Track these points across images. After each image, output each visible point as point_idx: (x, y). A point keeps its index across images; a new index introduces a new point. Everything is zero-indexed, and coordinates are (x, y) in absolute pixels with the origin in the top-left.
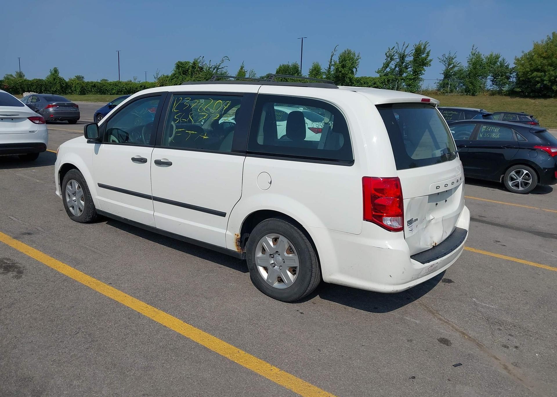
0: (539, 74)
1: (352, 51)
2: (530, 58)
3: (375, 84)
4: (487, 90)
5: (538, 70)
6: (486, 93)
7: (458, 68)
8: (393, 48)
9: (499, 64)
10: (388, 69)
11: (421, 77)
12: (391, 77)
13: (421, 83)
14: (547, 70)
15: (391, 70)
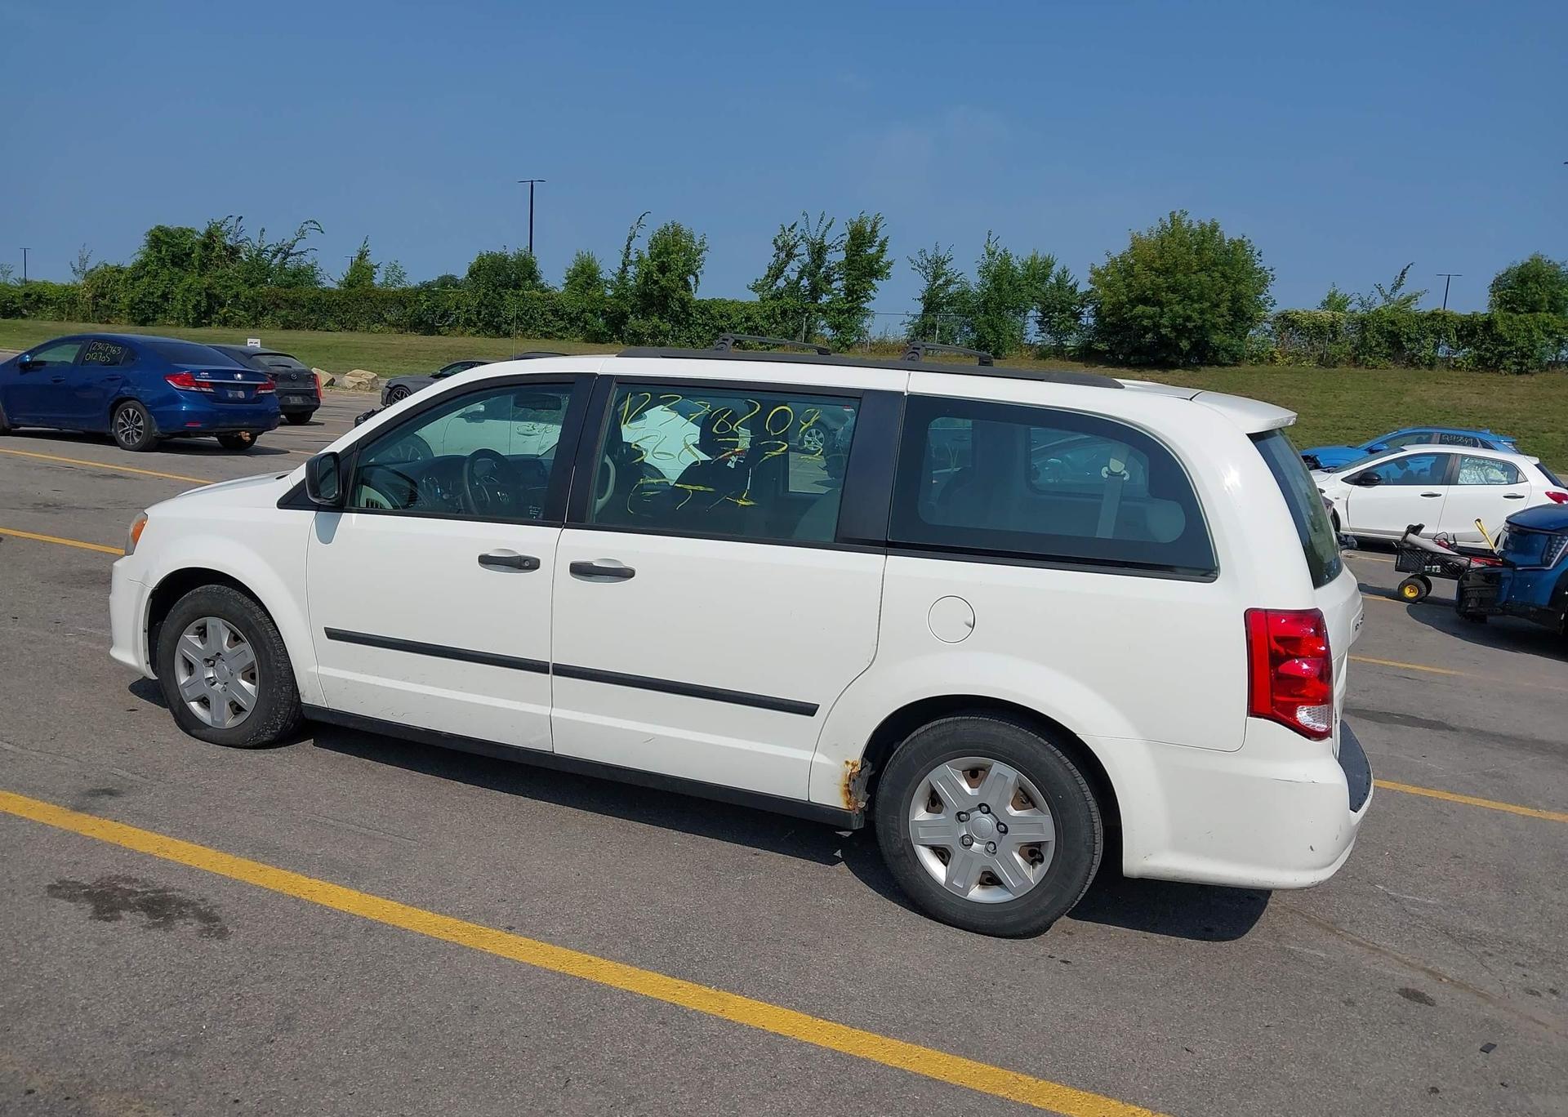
0: (1150, 310)
1: (686, 229)
2: (1125, 269)
3: (748, 319)
4: (1029, 344)
5: (1145, 301)
6: (1027, 351)
7: (957, 286)
8: (793, 227)
9: (1054, 281)
10: (781, 283)
11: (866, 305)
12: (790, 302)
13: (867, 321)
14: (1165, 300)
15: (788, 283)
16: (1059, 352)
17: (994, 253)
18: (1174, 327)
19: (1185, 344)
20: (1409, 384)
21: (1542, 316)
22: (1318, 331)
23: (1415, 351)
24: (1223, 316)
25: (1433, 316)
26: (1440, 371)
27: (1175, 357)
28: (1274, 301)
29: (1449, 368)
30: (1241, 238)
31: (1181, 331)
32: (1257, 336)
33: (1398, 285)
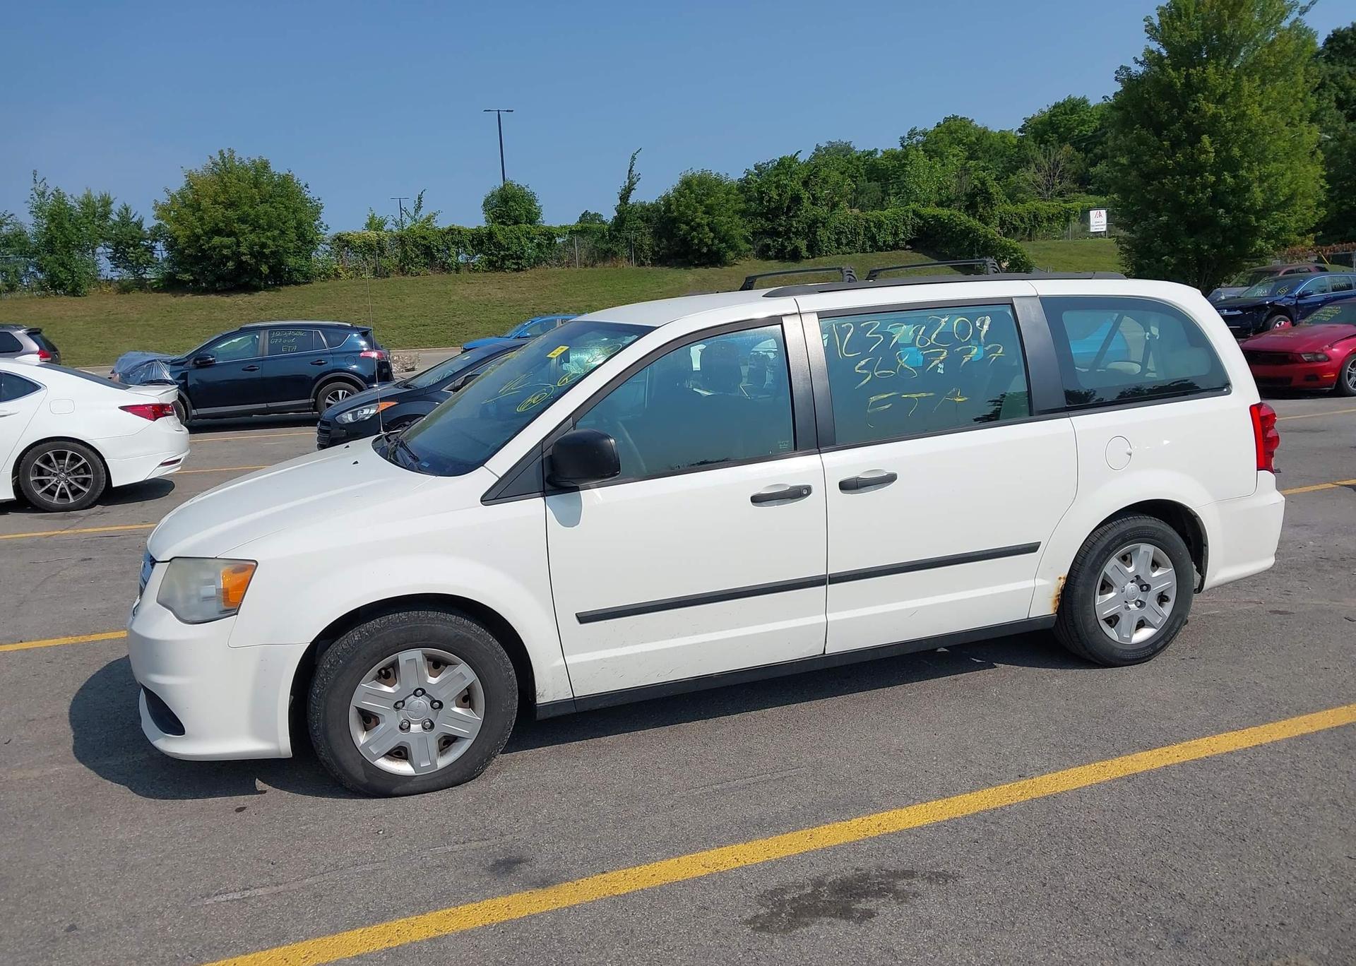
0: (227, 241)
2: (189, 204)
4: (107, 281)
5: (217, 232)
6: (107, 287)
7: (10, 227)
9: (117, 219)
14: (238, 231)
16: (141, 285)
17: (43, 193)
18: (252, 254)
19: (264, 269)
20: (449, 286)
21: (523, 226)
22: (372, 249)
23: (444, 260)
24: (292, 241)
25: (451, 230)
26: (464, 274)
27: (257, 280)
28: (327, 226)
29: (470, 271)
30: (288, 173)
31: (259, 256)
32: (321, 255)
33: (418, 208)
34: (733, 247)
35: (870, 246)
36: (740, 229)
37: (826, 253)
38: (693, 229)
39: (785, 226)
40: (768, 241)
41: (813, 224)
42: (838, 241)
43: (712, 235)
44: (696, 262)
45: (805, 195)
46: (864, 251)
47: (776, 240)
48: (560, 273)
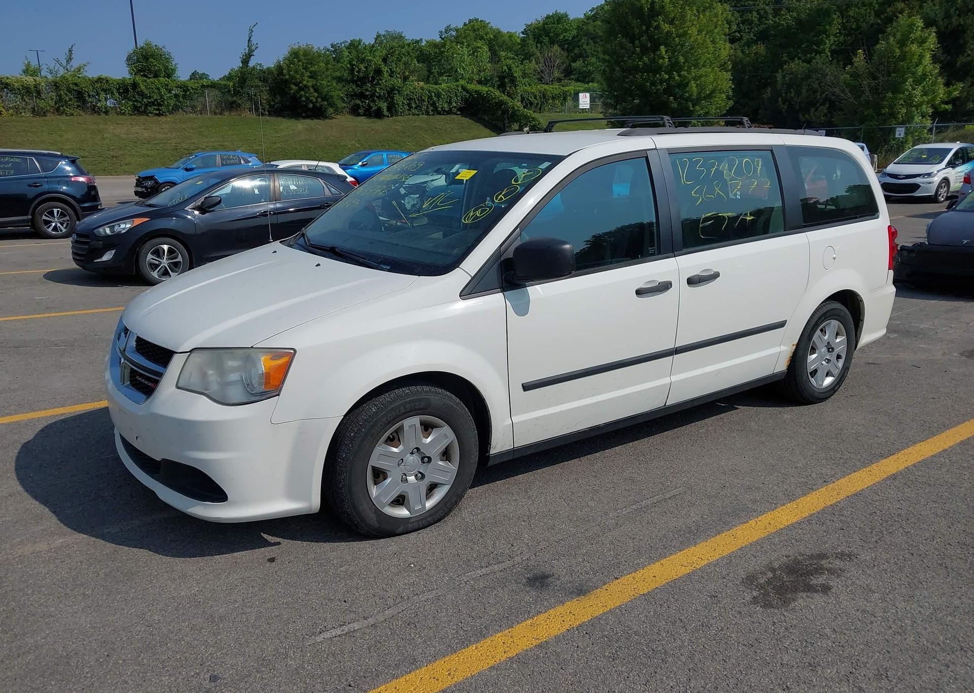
20: (100, 125)
21: (162, 79)
22: (27, 91)
23: (94, 103)
25: (100, 80)
26: (112, 116)
29: (117, 114)
33: (69, 59)
34: (332, 105)
35: (432, 111)
36: (338, 92)
37: (401, 113)
38: (301, 89)
39: (371, 91)
40: (358, 102)
41: (391, 91)
42: (409, 105)
43: (316, 94)
44: (304, 115)
45: (385, 69)
46: (428, 113)
47: (364, 102)
48: (195, 119)
